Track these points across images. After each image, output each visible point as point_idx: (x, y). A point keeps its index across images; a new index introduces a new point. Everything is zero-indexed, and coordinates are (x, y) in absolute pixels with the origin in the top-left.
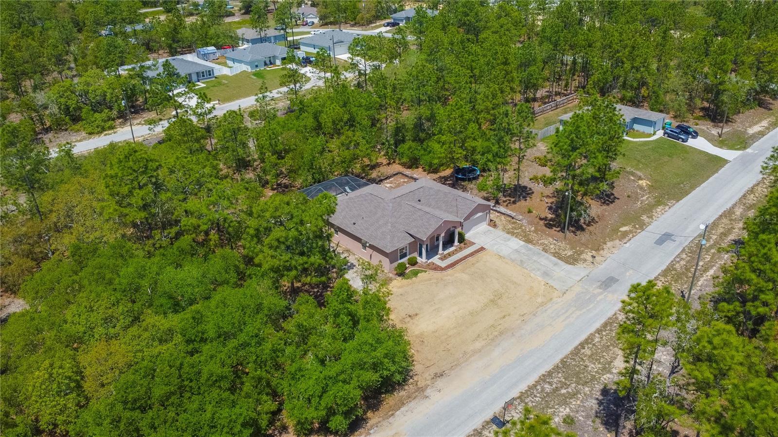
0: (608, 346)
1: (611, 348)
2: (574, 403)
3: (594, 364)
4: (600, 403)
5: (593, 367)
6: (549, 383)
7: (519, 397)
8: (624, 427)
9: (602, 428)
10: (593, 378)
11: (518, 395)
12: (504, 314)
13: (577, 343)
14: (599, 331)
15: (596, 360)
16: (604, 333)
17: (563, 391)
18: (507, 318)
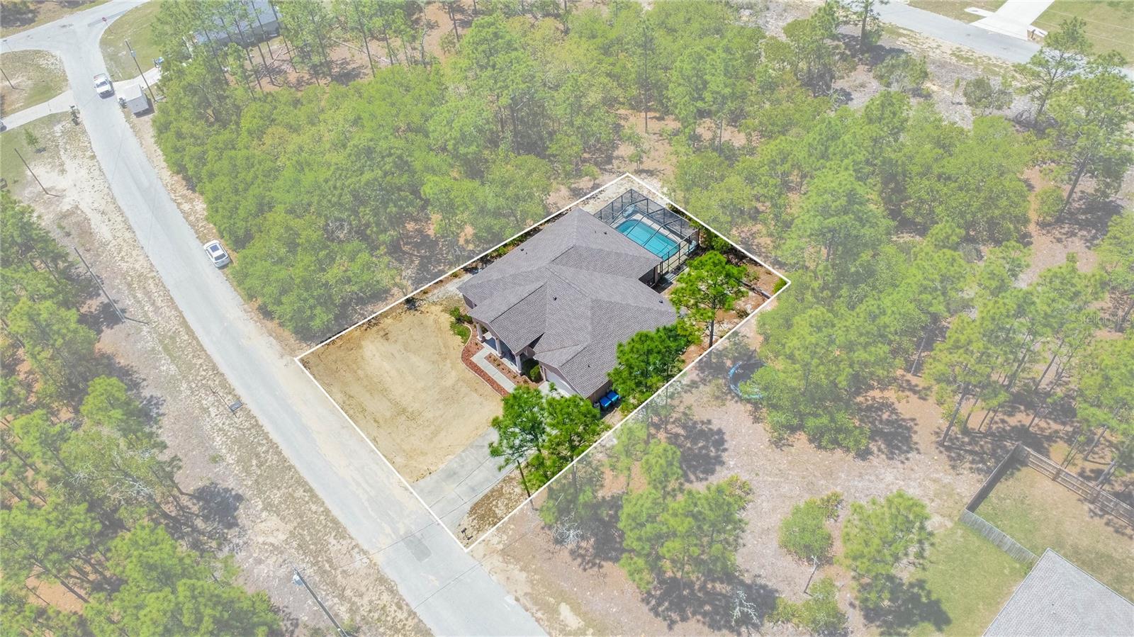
0: (301, 517)
1: (299, 520)
2: (237, 469)
3: (281, 497)
4: (226, 490)
5: (276, 496)
6: (267, 452)
7: (257, 425)
8: (194, 504)
9: (200, 484)
10: (260, 492)
11: (260, 423)
12: (380, 421)
13: (314, 485)
14: (327, 512)
15: (285, 501)
16: (322, 517)
17: (254, 462)
18: (376, 425)
